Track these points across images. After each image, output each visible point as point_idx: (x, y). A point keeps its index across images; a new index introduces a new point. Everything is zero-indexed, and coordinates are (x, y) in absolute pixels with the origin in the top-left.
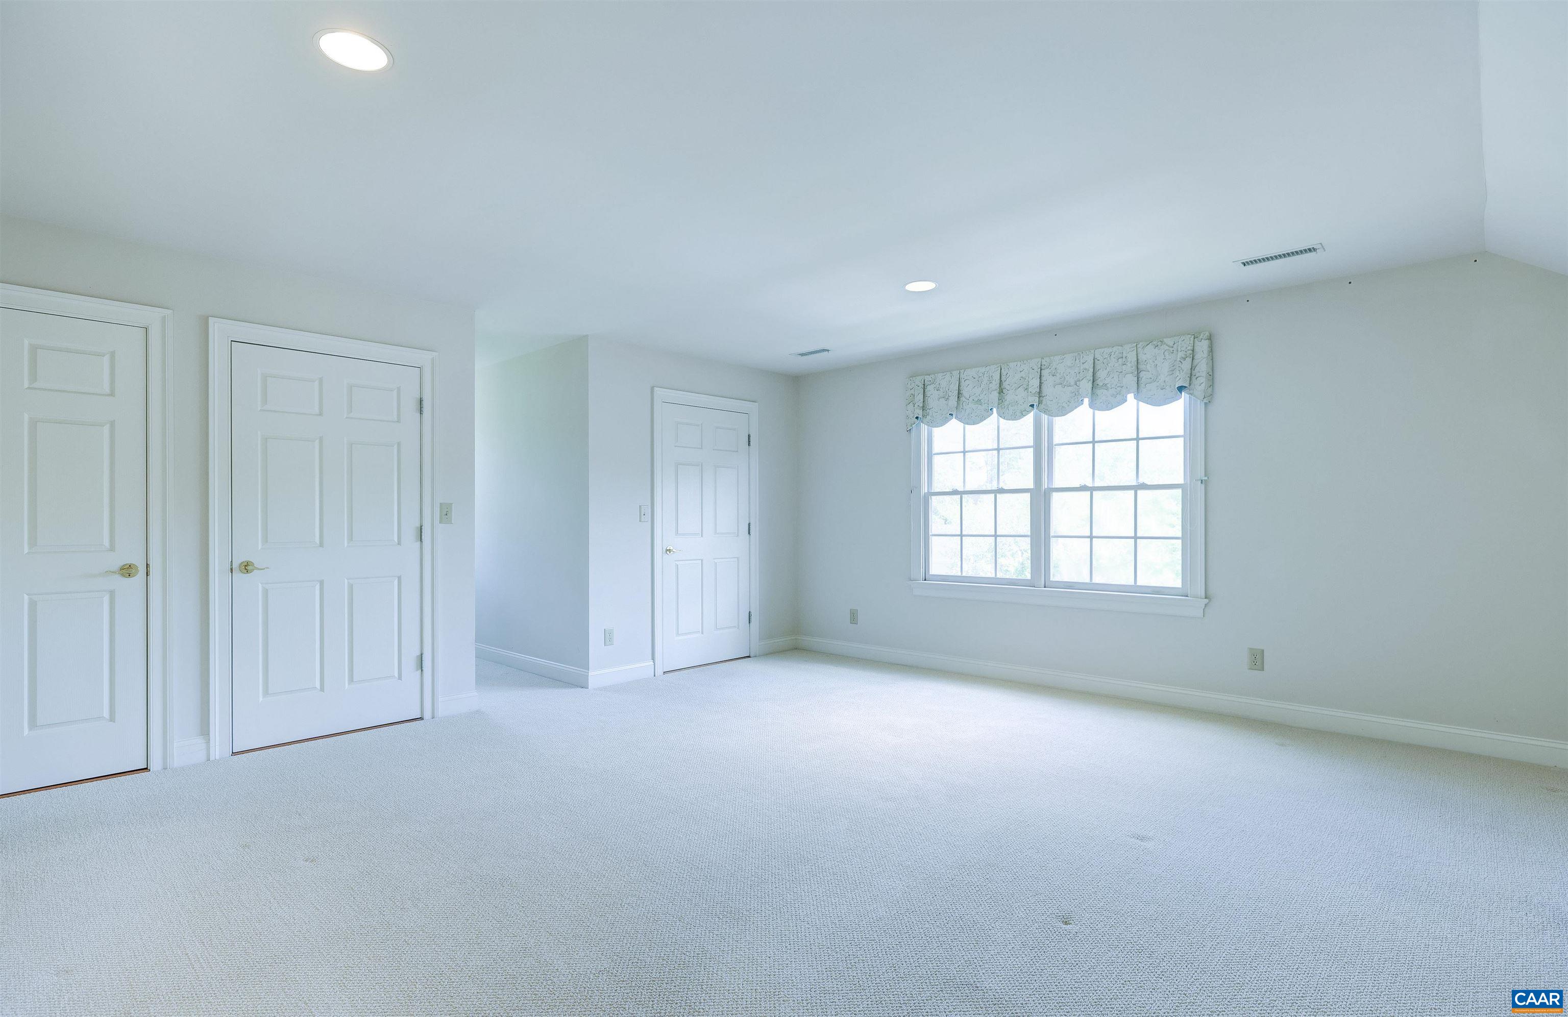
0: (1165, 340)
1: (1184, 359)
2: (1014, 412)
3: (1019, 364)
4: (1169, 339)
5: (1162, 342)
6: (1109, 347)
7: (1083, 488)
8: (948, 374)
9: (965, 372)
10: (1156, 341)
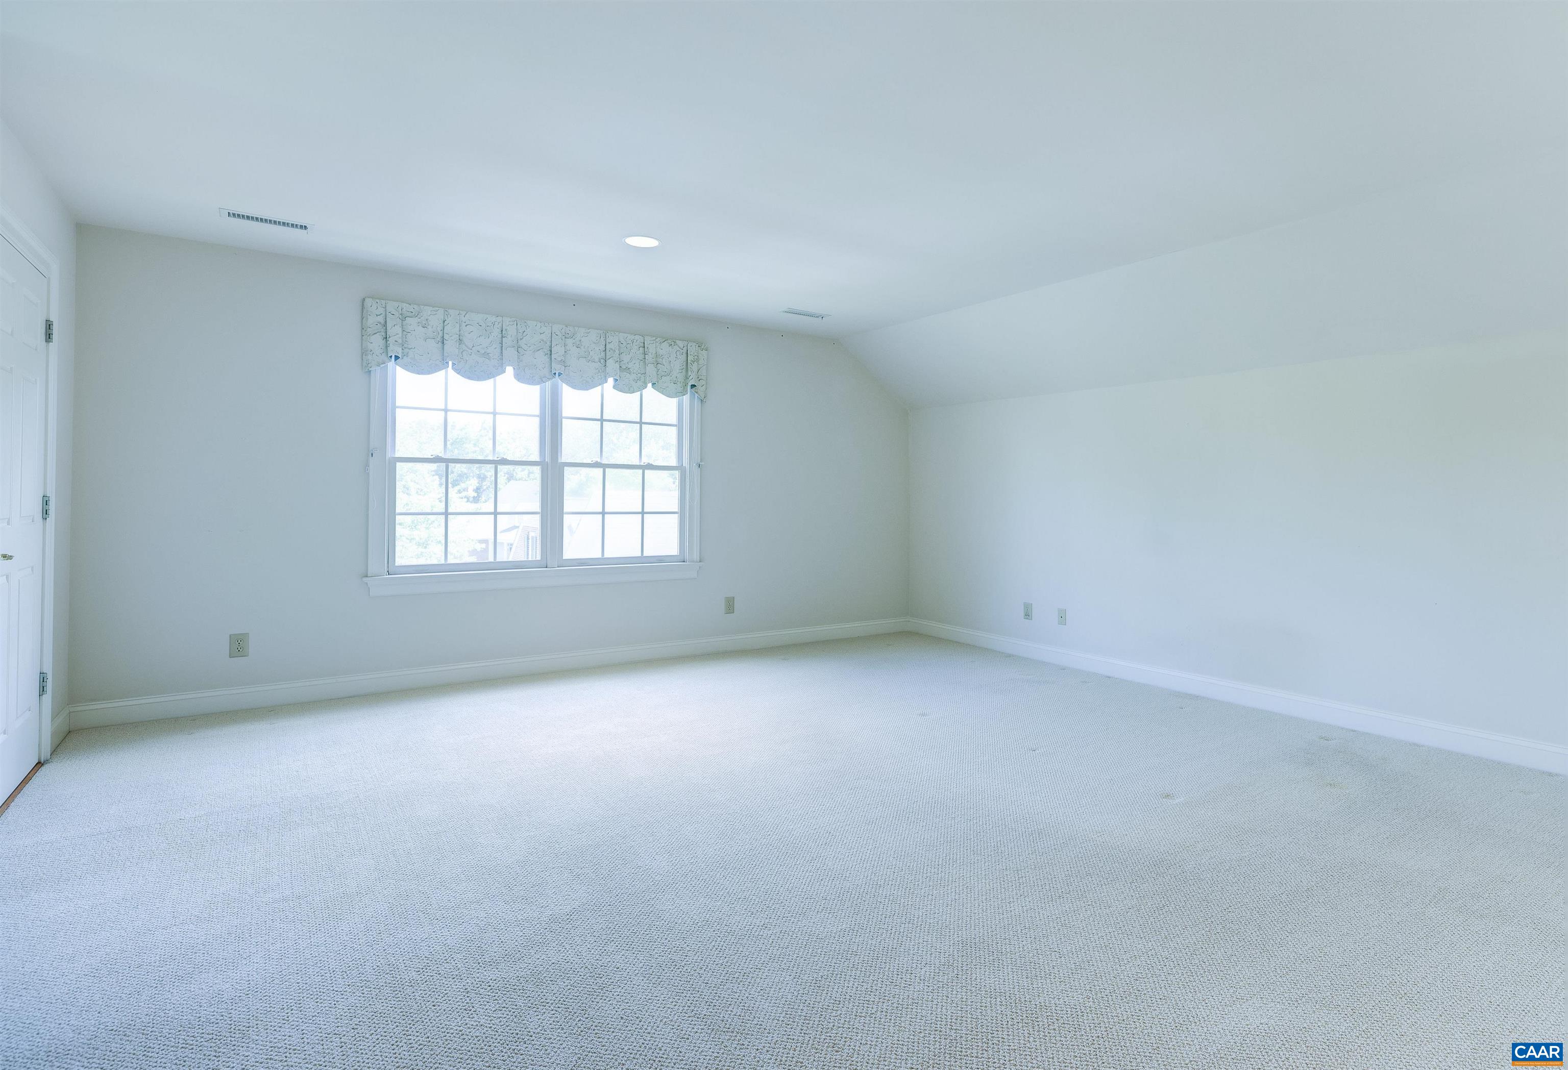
0: (677, 341)
1: (694, 362)
2: (532, 376)
3: (539, 324)
4: (680, 342)
5: (675, 342)
6: (632, 334)
7: (596, 465)
8: (441, 311)
9: (467, 315)
10: (672, 341)
